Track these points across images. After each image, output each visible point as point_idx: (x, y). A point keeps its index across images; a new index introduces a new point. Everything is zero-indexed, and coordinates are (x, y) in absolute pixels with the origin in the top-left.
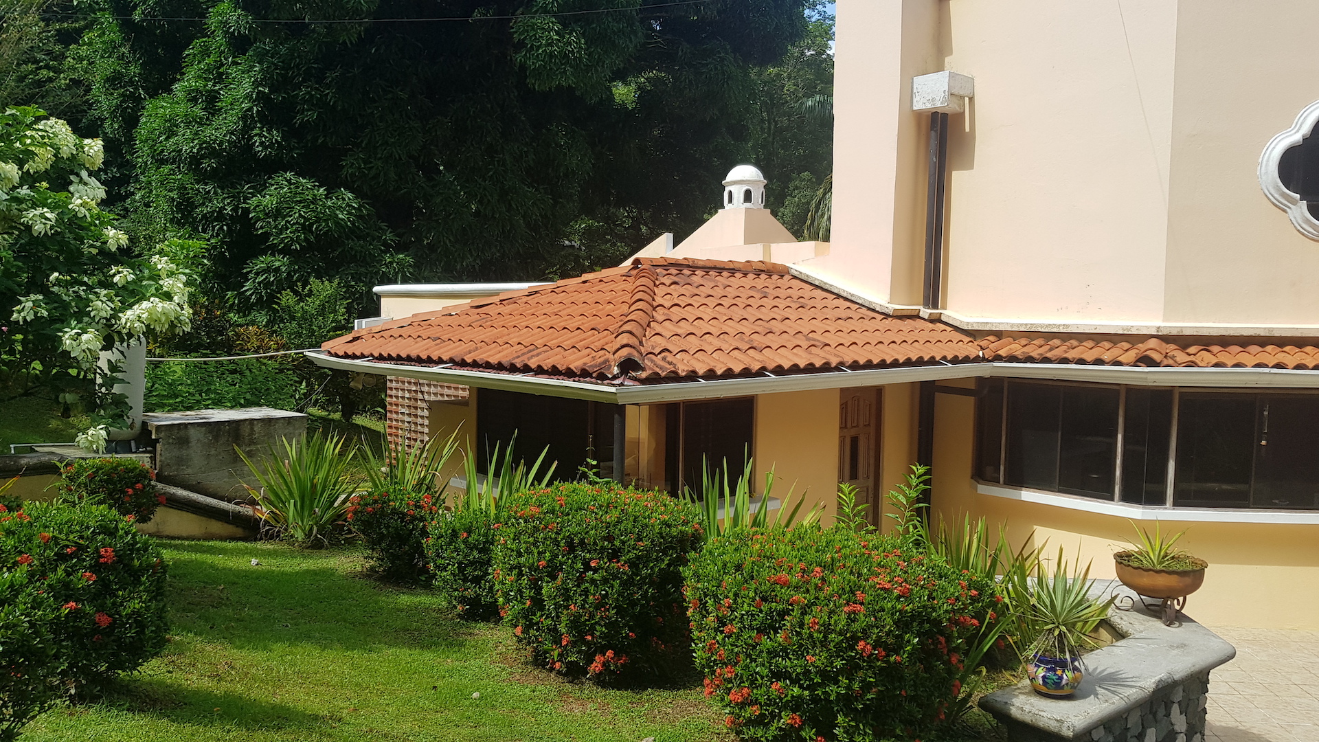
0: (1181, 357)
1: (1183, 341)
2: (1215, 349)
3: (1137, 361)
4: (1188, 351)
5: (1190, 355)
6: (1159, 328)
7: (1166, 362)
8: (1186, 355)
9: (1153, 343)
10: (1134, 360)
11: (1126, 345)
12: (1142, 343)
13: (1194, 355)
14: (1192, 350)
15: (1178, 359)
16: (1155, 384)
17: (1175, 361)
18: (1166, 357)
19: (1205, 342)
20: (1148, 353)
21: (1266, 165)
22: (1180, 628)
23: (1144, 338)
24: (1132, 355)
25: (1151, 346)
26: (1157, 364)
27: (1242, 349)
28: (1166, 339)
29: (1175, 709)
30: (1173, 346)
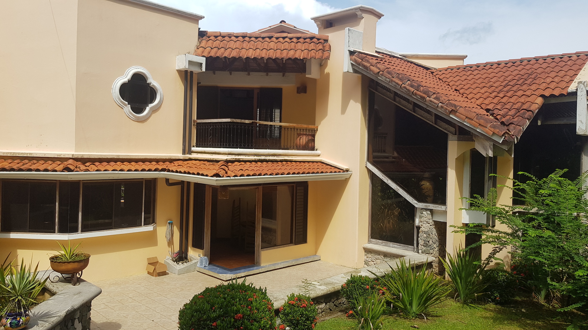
0: (83, 167)
1: (83, 161)
2: (97, 164)
3: (63, 170)
4: (86, 165)
5: (86, 166)
6: (73, 155)
7: (76, 170)
8: (84, 166)
9: (70, 161)
10: (62, 169)
11: (59, 163)
12: (66, 161)
13: (88, 166)
14: (87, 164)
15: (81, 168)
16: (71, 180)
17: (80, 169)
18: (76, 167)
19: (93, 161)
20: (68, 166)
21: (115, 89)
22: (79, 285)
23: (67, 159)
24: (61, 167)
25: (70, 163)
26: (72, 171)
27: (108, 164)
28: (76, 159)
29: (77, 321)
30: (80, 163)
